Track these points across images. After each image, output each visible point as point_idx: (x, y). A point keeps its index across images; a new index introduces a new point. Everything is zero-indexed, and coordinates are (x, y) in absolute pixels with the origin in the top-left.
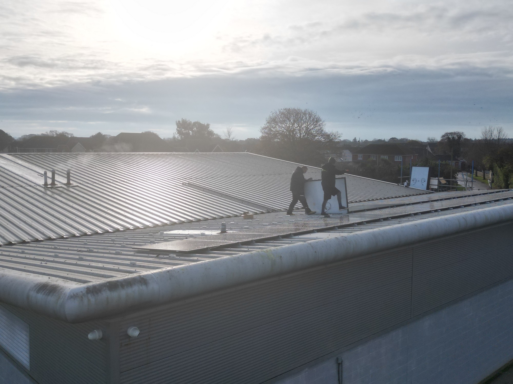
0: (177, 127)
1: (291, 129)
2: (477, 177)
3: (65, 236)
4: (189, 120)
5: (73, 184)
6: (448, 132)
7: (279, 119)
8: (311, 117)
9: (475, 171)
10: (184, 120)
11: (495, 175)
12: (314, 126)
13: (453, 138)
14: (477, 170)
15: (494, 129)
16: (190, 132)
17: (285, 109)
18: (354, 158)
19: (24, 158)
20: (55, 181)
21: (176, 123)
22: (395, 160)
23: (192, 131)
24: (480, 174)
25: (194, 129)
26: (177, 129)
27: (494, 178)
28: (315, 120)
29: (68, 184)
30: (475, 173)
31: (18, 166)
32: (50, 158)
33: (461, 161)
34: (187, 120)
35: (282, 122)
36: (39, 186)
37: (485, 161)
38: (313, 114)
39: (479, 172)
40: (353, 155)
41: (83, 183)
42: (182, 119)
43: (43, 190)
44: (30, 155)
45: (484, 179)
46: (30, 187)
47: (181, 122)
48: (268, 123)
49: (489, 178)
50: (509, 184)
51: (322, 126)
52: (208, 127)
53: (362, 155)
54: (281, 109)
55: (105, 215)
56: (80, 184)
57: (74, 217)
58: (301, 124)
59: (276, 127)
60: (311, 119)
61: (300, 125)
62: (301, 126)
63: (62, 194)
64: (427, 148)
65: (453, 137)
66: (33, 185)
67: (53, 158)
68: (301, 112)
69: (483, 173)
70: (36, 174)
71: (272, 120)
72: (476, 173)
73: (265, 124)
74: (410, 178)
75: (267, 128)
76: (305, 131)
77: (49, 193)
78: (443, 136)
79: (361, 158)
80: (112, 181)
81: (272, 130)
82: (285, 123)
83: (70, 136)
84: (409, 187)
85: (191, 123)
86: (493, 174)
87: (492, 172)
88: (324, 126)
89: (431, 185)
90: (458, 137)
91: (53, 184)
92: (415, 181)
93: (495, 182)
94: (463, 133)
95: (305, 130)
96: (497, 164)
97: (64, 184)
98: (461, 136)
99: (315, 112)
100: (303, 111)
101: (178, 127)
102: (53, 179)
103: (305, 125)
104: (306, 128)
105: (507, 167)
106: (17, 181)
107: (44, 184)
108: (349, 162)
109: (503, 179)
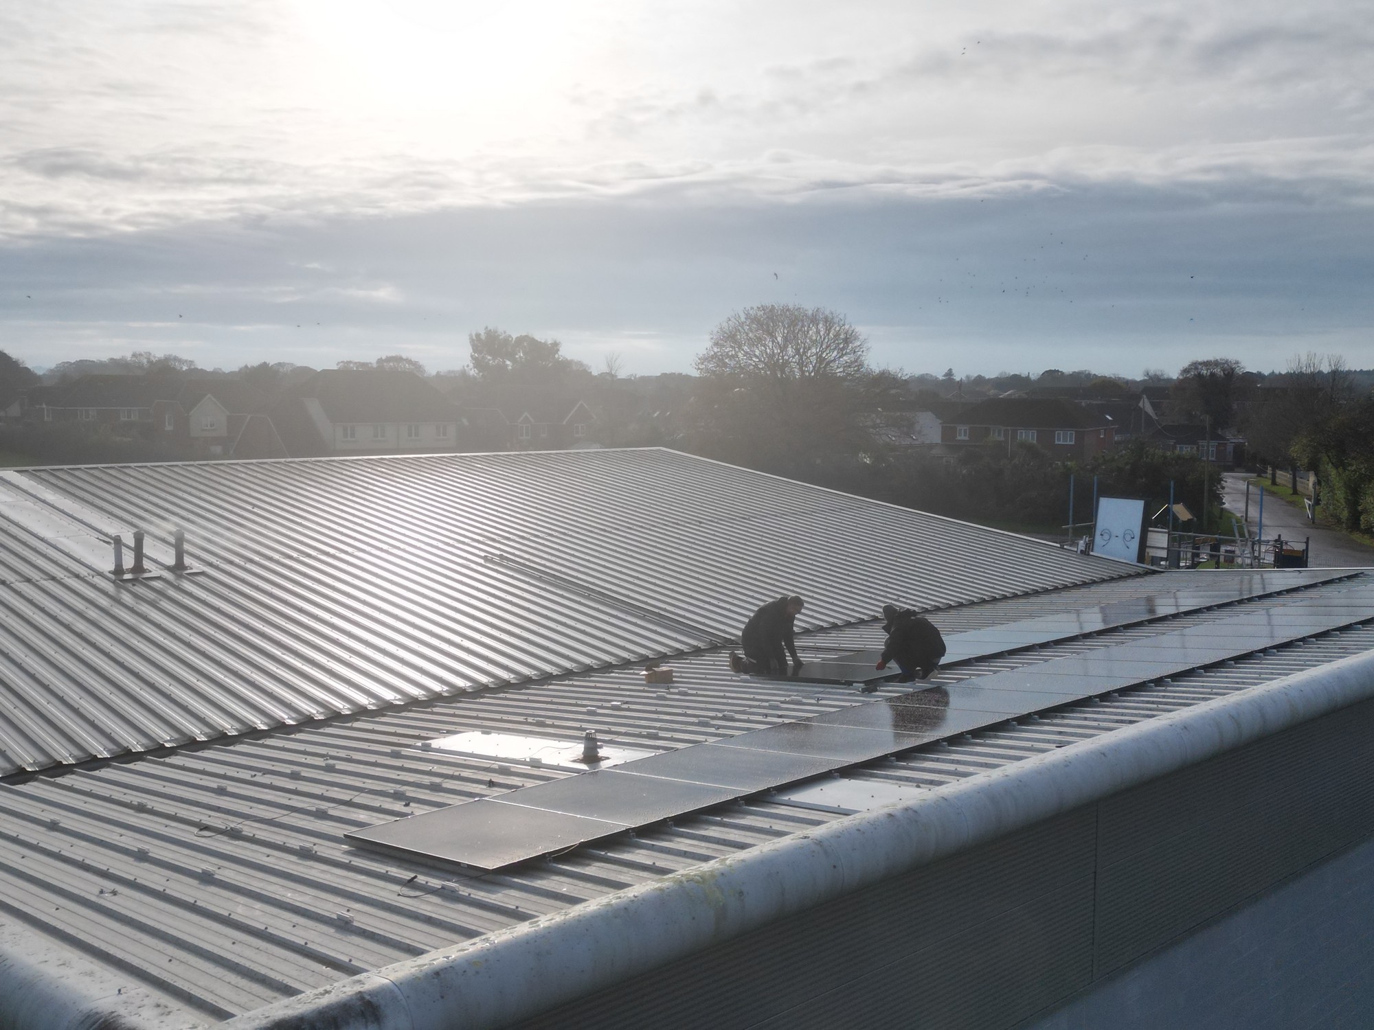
0: (473, 349)
1: (778, 360)
2: (1276, 487)
3: (166, 741)
4: (505, 332)
5: (191, 569)
6: (1199, 361)
7: (746, 333)
8: (830, 328)
9: (1269, 470)
10: (490, 330)
11: (1323, 484)
12: (838, 353)
13: (1212, 375)
14: (1276, 467)
15: (1322, 359)
16: (508, 363)
17: (763, 308)
18: (948, 433)
19: (61, 484)
20: (144, 558)
21: (470, 338)
22: (1056, 442)
23: (514, 361)
24: (1283, 477)
25: (517, 356)
26: (472, 356)
27: (1322, 493)
28: (842, 336)
29: (178, 568)
30: (1269, 476)
31: (46, 511)
32: (131, 480)
33: (1233, 441)
34: (500, 330)
35: (753, 343)
36: (100, 574)
37: (1297, 449)
38: (836, 320)
39: (1281, 472)
40: (942, 427)
41: (218, 563)
42: (487, 328)
43: (110, 588)
44: (77, 473)
45: (1295, 492)
46: (76, 579)
47: (483, 337)
48: (716, 344)
49: (1308, 489)
50: (1361, 513)
51: (859, 353)
52: (555, 348)
53: (966, 427)
54: (752, 308)
55: (275, 669)
56: (211, 565)
57: (191, 678)
58: (804, 349)
59: (737, 356)
60: (831, 334)
61: (801, 351)
62: (804, 352)
63: (161, 603)
64: (1141, 404)
65: (1211, 373)
66: (83, 572)
67: (139, 480)
68: (803, 317)
69: (1291, 476)
70: (92, 537)
71: (728, 338)
72: (1274, 476)
73: (707, 349)
74: (1095, 526)
75: (713, 358)
76: (814, 367)
77: (127, 598)
78: (1185, 371)
79: (965, 436)
80: (295, 555)
81: (725, 365)
82: (762, 345)
83: (185, 368)
84: (1091, 553)
85: (510, 339)
86: (1319, 483)
87: (1316, 475)
88: (864, 354)
89: (1150, 547)
90: (1224, 374)
91: (138, 568)
92: (1106, 537)
93: (1322, 503)
94: (1237, 363)
95: (816, 363)
96: (1328, 456)
97: (168, 568)
98: (1233, 370)
99: (842, 317)
100: (810, 313)
101: (474, 351)
102: (138, 550)
103: (814, 350)
104: (817, 358)
105: (1354, 467)
106: (41, 562)
107: (113, 570)
108: (931, 446)
109: (1345, 498)
